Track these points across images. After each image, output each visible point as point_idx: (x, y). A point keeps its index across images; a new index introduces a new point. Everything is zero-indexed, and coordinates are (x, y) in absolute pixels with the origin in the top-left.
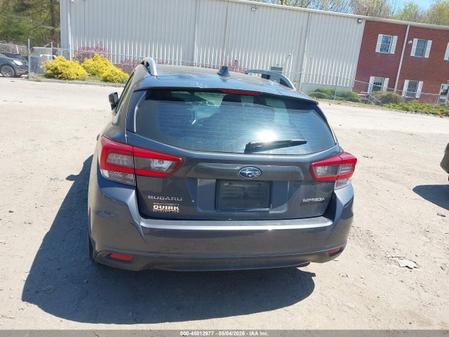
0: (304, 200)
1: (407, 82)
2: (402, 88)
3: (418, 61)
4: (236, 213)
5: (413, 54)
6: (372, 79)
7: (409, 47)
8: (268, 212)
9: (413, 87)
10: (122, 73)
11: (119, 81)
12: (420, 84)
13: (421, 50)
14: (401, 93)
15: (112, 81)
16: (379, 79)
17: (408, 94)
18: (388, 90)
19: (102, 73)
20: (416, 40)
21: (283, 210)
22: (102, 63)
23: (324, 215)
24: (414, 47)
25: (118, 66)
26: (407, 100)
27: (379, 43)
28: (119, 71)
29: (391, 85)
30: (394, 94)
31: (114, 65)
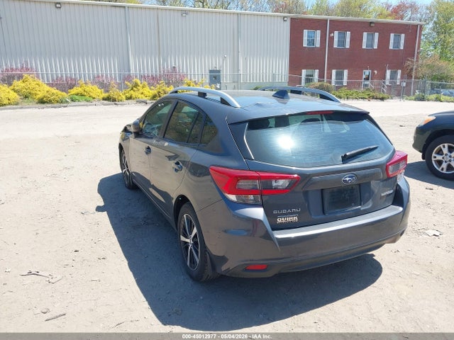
0: (382, 195)
1: (334, 72)
2: (331, 78)
3: (341, 51)
4: (338, 215)
5: (335, 46)
6: (304, 72)
7: (332, 39)
8: (360, 209)
9: (340, 76)
10: (60, 92)
11: (57, 102)
12: (346, 72)
13: (342, 42)
14: (330, 83)
15: (50, 102)
16: (310, 72)
17: (337, 83)
18: (319, 81)
19: (36, 94)
20: (336, 33)
21: (369, 205)
22: (33, 84)
23: (393, 204)
24: (336, 39)
25: (51, 85)
26: (337, 88)
27: (305, 38)
28: (54, 90)
29: (321, 76)
30: (325, 83)
31: (47, 84)
